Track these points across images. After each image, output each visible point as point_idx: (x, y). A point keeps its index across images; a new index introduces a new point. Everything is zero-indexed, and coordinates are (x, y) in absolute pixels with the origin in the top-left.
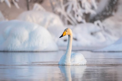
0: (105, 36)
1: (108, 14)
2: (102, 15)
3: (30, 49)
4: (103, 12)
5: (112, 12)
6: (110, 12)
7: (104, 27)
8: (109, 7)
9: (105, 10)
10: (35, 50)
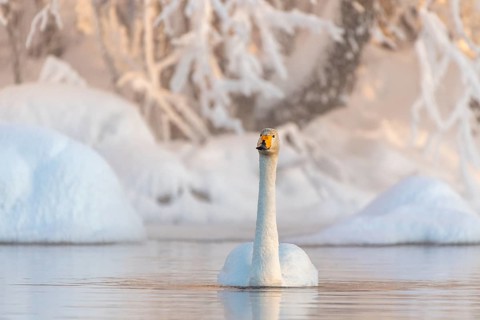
0: (316, 184)
1: (325, 99)
2: (302, 102)
3: (37, 235)
4: (305, 91)
5: (339, 91)
6: (333, 93)
7: (310, 149)
8: (327, 70)
9: (314, 86)
10: (57, 237)
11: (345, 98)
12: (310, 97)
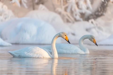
0: (98, 32)
1: (100, 14)
2: (95, 15)
4: (96, 12)
5: (103, 12)
6: (102, 12)
7: (97, 24)
8: (101, 8)
9: (98, 11)
11: (104, 14)
12: (97, 13)
